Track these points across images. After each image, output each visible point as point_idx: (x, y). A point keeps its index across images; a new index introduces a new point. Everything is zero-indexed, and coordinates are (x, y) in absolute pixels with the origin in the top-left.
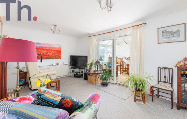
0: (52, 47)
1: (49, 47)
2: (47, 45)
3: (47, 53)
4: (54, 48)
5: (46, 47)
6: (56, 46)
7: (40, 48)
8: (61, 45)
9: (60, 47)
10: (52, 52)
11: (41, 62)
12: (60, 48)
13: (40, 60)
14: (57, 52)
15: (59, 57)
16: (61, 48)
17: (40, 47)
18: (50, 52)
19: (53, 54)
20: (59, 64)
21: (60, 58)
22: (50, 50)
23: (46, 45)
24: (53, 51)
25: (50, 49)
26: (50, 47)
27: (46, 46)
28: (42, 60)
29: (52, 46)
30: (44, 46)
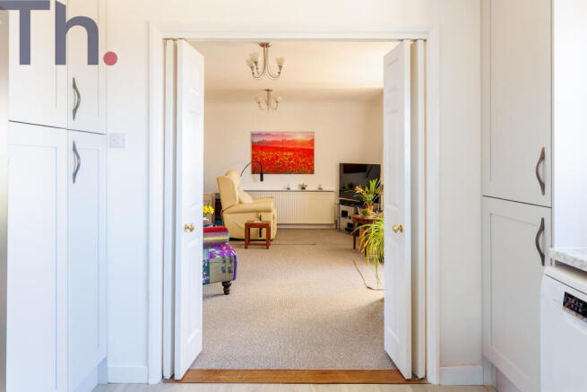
0: (289, 142)
1: (280, 140)
2: (277, 136)
3: (277, 158)
4: (294, 142)
5: (274, 142)
6: (300, 138)
7: (261, 145)
8: (313, 133)
9: (310, 139)
10: (289, 154)
11: (262, 180)
12: (312, 142)
13: (259, 176)
14: (301, 153)
15: (309, 168)
16: (313, 140)
17: (259, 142)
18: (285, 154)
19: (290, 160)
20: (307, 189)
21: (312, 172)
22: (282, 149)
23: (273, 136)
24: (290, 150)
25: (285, 146)
26: (283, 141)
27: (274, 139)
28: (265, 176)
29: (287, 139)
30: (269, 139)
